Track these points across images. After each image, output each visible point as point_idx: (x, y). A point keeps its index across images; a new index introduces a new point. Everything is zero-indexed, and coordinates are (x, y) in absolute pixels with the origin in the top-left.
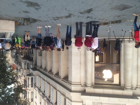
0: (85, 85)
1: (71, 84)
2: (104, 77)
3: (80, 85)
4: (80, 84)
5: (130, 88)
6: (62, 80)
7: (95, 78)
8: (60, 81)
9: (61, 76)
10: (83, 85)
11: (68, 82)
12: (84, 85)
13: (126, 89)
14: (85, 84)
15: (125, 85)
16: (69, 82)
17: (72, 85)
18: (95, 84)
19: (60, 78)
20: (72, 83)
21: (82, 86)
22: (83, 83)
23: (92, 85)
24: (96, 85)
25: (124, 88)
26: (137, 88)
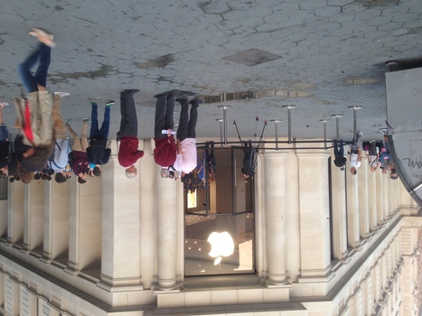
0: (157, 285)
1: (111, 285)
2: (212, 254)
3: (141, 284)
6: (79, 276)
7: (186, 258)
8: (73, 278)
9: (74, 264)
10: (147, 286)
12: (153, 283)
14: (156, 280)
15: (268, 272)
16: (103, 278)
18: (185, 277)
19: (74, 270)
20: (115, 283)
21: (145, 289)
22: (148, 279)
23: (177, 282)
24: (189, 282)
25: (267, 281)
26: (300, 276)
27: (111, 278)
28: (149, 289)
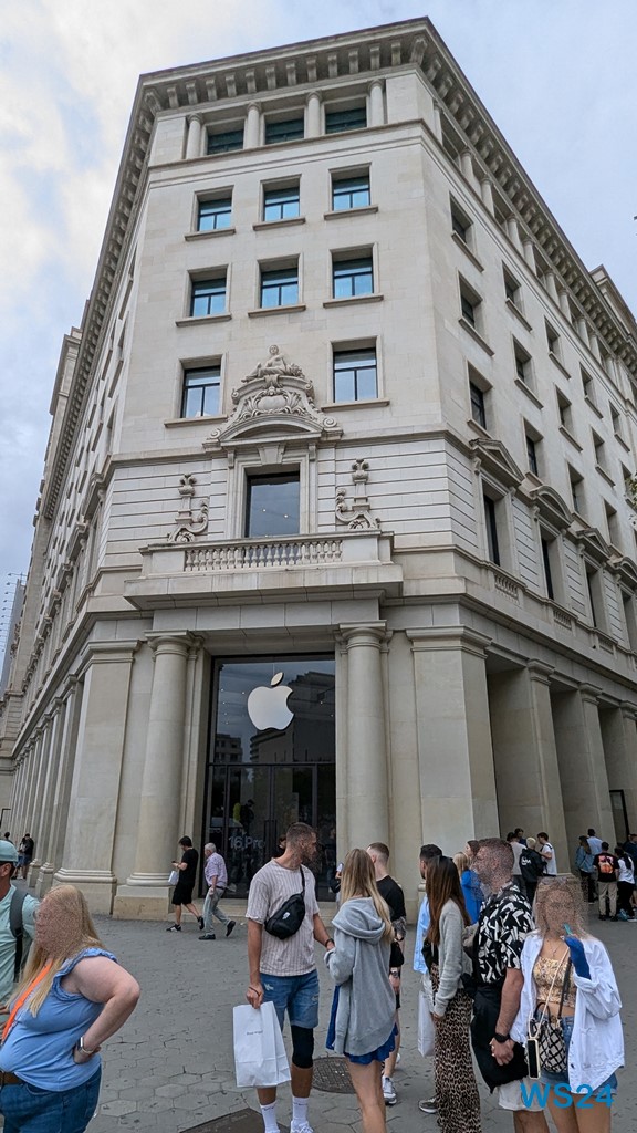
0: (382, 639)
1: (463, 638)
3: (411, 640)
4: (416, 644)
5: (161, 648)
6: (527, 660)
8: (536, 655)
10: (398, 639)
11: (486, 652)
12: (389, 641)
13: (176, 641)
14: (385, 645)
15: (188, 660)
16: (480, 651)
17: (461, 631)
18: (333, 653)
20: (458, 643)
21: (404, 631)
22: (398, 647)
23: (346, 640)
24: (329, 645)
25: (188, 643)
26: (135, 652)
27: (464, 650)
28: (395, 632)
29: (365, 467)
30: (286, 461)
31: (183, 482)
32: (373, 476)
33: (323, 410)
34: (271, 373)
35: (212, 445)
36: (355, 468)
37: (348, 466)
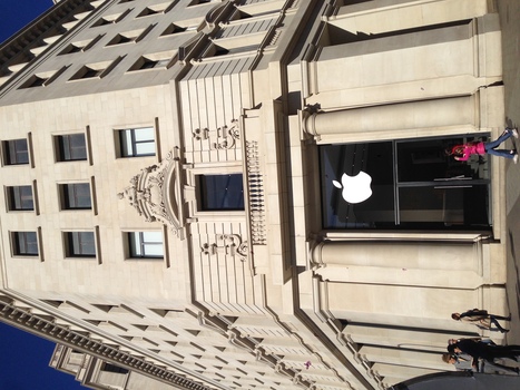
4: (313, 91)
5: (317, 260)
6: (322, 24)
8: (320, 17)
9: (336, 15)
11: (318, 47)
13: (312, 248)
15: (325, 242)
17: (304, 62)
19: (329, 15)
20: (312, 64)
23: (312, 137)
25: (314, 242)
26: (320, 280)
27: (317, 60)
29: (198, 131)
30: (193, 184)
31: (207, 253)
32: (203, 127)
33: (160, 161)
34: (136, 197)
35: (182, 234)
36: (198, 138)
37: (197, 143)
